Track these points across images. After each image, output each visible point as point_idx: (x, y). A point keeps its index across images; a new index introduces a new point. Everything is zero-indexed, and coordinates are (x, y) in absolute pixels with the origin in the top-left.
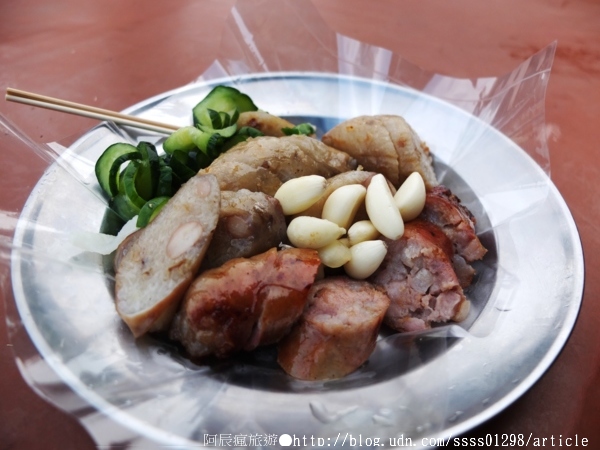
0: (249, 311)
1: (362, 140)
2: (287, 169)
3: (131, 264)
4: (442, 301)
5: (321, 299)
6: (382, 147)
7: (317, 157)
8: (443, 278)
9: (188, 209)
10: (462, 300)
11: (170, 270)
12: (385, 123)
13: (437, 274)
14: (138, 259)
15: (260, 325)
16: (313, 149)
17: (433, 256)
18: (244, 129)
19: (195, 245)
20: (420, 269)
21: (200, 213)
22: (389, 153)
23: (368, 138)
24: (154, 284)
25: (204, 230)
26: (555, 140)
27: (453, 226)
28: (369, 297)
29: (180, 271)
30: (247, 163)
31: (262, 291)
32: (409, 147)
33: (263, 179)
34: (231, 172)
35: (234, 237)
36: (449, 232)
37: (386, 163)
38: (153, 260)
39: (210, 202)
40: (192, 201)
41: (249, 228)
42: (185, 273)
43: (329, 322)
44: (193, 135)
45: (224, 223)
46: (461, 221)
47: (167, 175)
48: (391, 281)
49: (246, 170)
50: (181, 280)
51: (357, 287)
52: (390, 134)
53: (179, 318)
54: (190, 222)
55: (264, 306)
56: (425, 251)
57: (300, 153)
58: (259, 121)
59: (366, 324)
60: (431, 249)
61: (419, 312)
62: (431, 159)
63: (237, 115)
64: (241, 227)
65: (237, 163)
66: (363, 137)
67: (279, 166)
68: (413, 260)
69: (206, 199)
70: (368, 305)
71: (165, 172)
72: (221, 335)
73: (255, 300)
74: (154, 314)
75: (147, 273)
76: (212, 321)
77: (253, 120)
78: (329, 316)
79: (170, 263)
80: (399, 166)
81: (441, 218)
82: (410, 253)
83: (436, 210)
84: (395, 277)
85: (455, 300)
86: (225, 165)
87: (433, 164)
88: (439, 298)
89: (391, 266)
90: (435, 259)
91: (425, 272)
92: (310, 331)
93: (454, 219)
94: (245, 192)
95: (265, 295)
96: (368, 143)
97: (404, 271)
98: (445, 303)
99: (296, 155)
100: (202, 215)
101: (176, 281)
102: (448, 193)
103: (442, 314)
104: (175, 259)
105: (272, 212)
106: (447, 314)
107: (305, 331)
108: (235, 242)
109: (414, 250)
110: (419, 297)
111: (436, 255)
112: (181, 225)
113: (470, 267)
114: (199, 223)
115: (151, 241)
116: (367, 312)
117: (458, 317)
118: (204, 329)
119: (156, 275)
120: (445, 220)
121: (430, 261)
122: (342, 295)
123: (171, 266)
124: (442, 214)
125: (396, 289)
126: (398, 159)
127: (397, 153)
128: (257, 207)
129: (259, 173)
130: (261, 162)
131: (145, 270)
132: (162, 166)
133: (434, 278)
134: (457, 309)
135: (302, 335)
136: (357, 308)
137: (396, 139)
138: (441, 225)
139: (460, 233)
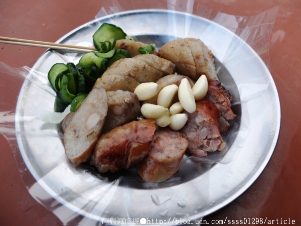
0: (124, 154)
1: (178, 55)
2: (140, 76)
3: (70, 132)
4: (212, 143)
5: (157, 144)
6: (188, 59)
7: (155, 67)
8: (213, 133)
9: (93, 105)
10: (222, 142)
11: (87, 136)
12: (190, 45)
13: (211, 130)
14: (73, 129)
15: (129, 160)
16: (153, 63)
17: (209, 122)
18: (119, 50)
19: (97, 124)
20: (203, 127)
21: (99, 108)
22: (191, 62)
23: (181, 54)
24: (81, 143)
25: (101, 117)
26: (280, 40)
27: (221, 103)
28: (179, 141)
29: (91, 137)
30: (120, 75)
31: (130, 145)
32: (201, 59)
33: (128, 83)
34: (112, 80)
35: (116, 115)
36: (218, 106)
37: (190, 68)
38: (79, 130)
39: (103, 103)
40: (94, 102)
41: (123, 112)
42: (94, 138)
43: (160, 157)
44: (93, 59)
45: (111, 109)
46: (224, 101)
47: (82, 82)
48: (190, 131)
49: (120, 78)
50: (93, 141)
51: (174, 136)
52: (192, 52)
53: (93, 156)
54: (94, 113)
55: (131, 151)
56: (205, 119)
57: (147, 66)
58: (126, 45)
59: (177, 157)
60: (208, 119)
61: (202, 147)
62: (213, 59)
63: (115, 43)
64: (118, 110)
65: (115, 76)
66: (178, 53)
67: (136, 75)
68: (200, 123)
69: (101, 101)
70: (178, 146)
71: (81, 80)
72: (112, 166)
73: (126, 150)
74: (82, 157)
75: (77, 137)
76: (108, 161)
77: (123, 44)
78: (160, 153)
79: (87, 133)
80: (196, 69)
81: (215, 99)
82: (198, 120)
83: (213, 94)
84: (191, 130)
85: (218, 143)
86: (109, 76)
87: (214, 63)
88: (211, 141)
89: (190, 124)
90: (210, 123)
91: (205, 129)
92: (152, 161)
93: (221, 100)
94: (120, 92)
95: (131, 146)
96: (181, 56)
97: (196, 127)
98: (214, 144)
99: (144, 67)
100: (100, 109)
101: (90, 141)
102: (219, 85)
103: (212, 149)
104: (89, 131)
105: (134, 101)
106: (215, 149)
107: (149, 161)
108: (116, 118)
109: (200, 118)
110: (202, 140)
111: (210, 121)
112: (91, 114)
113: (228, 123)
114: (99, 113)
115: (78, 121)
116: (178, 151)
117: (219, 150)
118: (104, 164)
119: (81, 138)
120: (217, 100)
121: (207, 124)
122: (167, 140)
123: (87, 134)
124: (216, 97)
125: (192, 135)
126: (196, 66)
127: (195, 63)
128: (126, 101)
129: (126, 79)
130: (127, 74)
131: (76, 136)
132: (80, 76)
133: (209, 132)
134: (219, 147)
135: (148, 162)
136: (173, 148)
137: (195, 55)
138: (215, 102)
139: (223, 107)
